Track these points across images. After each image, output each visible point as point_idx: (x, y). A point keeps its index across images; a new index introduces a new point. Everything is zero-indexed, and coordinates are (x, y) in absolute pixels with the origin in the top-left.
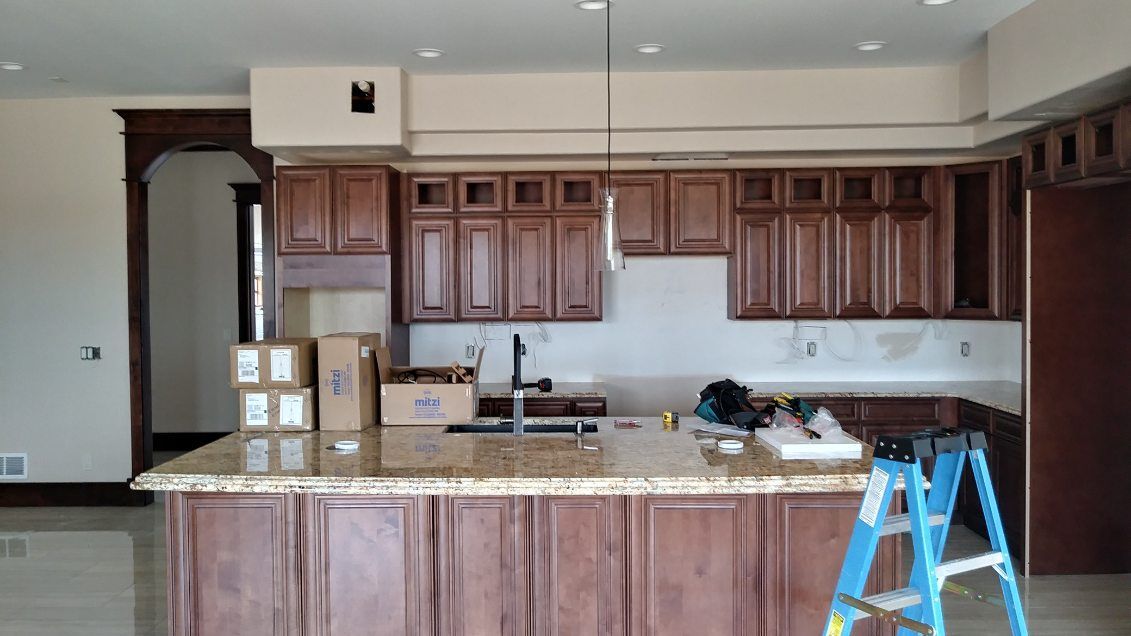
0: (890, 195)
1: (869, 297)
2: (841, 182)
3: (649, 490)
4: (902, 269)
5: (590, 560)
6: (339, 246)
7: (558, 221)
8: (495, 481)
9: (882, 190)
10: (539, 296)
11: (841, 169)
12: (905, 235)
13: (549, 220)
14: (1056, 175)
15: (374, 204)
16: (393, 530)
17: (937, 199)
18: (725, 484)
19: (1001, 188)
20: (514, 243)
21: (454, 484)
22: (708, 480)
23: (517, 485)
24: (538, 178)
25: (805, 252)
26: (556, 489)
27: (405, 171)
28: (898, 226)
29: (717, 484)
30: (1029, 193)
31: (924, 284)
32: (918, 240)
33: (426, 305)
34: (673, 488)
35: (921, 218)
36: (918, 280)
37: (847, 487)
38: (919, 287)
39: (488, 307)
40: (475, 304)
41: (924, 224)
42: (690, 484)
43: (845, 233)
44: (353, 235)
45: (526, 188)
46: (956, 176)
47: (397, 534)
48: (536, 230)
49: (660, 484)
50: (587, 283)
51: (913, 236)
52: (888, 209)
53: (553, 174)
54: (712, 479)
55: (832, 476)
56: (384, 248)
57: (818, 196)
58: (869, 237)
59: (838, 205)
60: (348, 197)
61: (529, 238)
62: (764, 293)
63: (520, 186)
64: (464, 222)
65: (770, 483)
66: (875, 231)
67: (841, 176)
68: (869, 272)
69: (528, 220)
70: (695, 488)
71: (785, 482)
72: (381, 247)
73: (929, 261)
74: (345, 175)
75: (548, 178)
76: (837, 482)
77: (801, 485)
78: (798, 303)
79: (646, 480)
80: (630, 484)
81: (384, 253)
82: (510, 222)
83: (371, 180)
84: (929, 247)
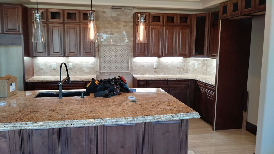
0: (179, 22)
1: (172, 51)
2: (166, 17)
3: (103, 124)
4: (181, 43)
5: (83, 146)
6: (5, 31)
7: (81, 26)
8: (41, 123)
9: (177, 20)
10: (75, 49)
11: (166, 14)
12: (183, 33)
13: (79, 25)
14: (231, 15)
15: (17, 17)
16: (4, 140)
17: (191, 24)
18: (132, 120)
19: (209, 21)
20: (67, 32)
21: (24, 125)
22: (125, 118)
23: (51, 124)
24: (74, 12)
25: (155, 37)
26: (67, 125)
27: (29, 7)
28: (181, 31)
29: (129, 120)
30: (221, 21)
31: (187, 48)
32: (186, 36)
33: (38, 52)
34: (113, 122)
35: (187, 29)
36: (185, 47)
37: (174, 119)
38: (186, 48)
39: (59, 53)
40: (54, 52)
41: (188, 31)
42: (119, 120)
43: (166, 33)
44: (9, 27)
45: (71, 15)
46: (197, 17)
47: (6, 141)
48: (74, 28)
49: (108, 121)
50: (91, 46)
51: (185, 34)
52: (178, 26)
53: (79, 11)
54: (127, 118)
55: (168, 115)
56: (21, 32)
57: (159, 21)
58: (173, 34)
59: (165, 24)
60: (7, 14)
61: (72, 31)
62: (143, 49)
63: (69, 14)
64: (50, 25)
65: (148, 118)
66: (174, 33)
67: (166, 15)
68: (173, 44)
69: (71, 25)
70: (120, 122)
71: (153, 118)
72: (20, 32)
73: (189, 41)
74: (6, 7)
75: (78, 12)
76: (170, 117)
77: (158, 118)
78: (153, 52)
79: (102, 119)
80: (96, 122)
81: (21, 34)
82: (66, 25)
83: (15, 9)
84: (189, 37)
